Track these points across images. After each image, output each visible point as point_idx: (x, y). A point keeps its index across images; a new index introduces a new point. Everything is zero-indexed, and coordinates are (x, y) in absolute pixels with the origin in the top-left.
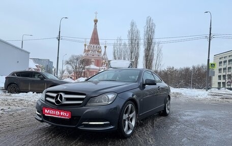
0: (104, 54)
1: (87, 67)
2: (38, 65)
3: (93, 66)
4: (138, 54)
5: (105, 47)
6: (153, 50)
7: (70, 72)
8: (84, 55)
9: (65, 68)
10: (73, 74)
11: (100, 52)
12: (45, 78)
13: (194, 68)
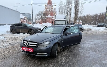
0: (55, 9)
1: (47, 17)
2: (24, 17)
3: (49, 16)
4: (71, 8)
5: (55, 6)
6: (79, 6)
7: (39, 20)
8: (45, 10)
9: (36, 18)
10: (40, 20)
11: (53, 8)
12: (26, 26)
13: (100, 14)
